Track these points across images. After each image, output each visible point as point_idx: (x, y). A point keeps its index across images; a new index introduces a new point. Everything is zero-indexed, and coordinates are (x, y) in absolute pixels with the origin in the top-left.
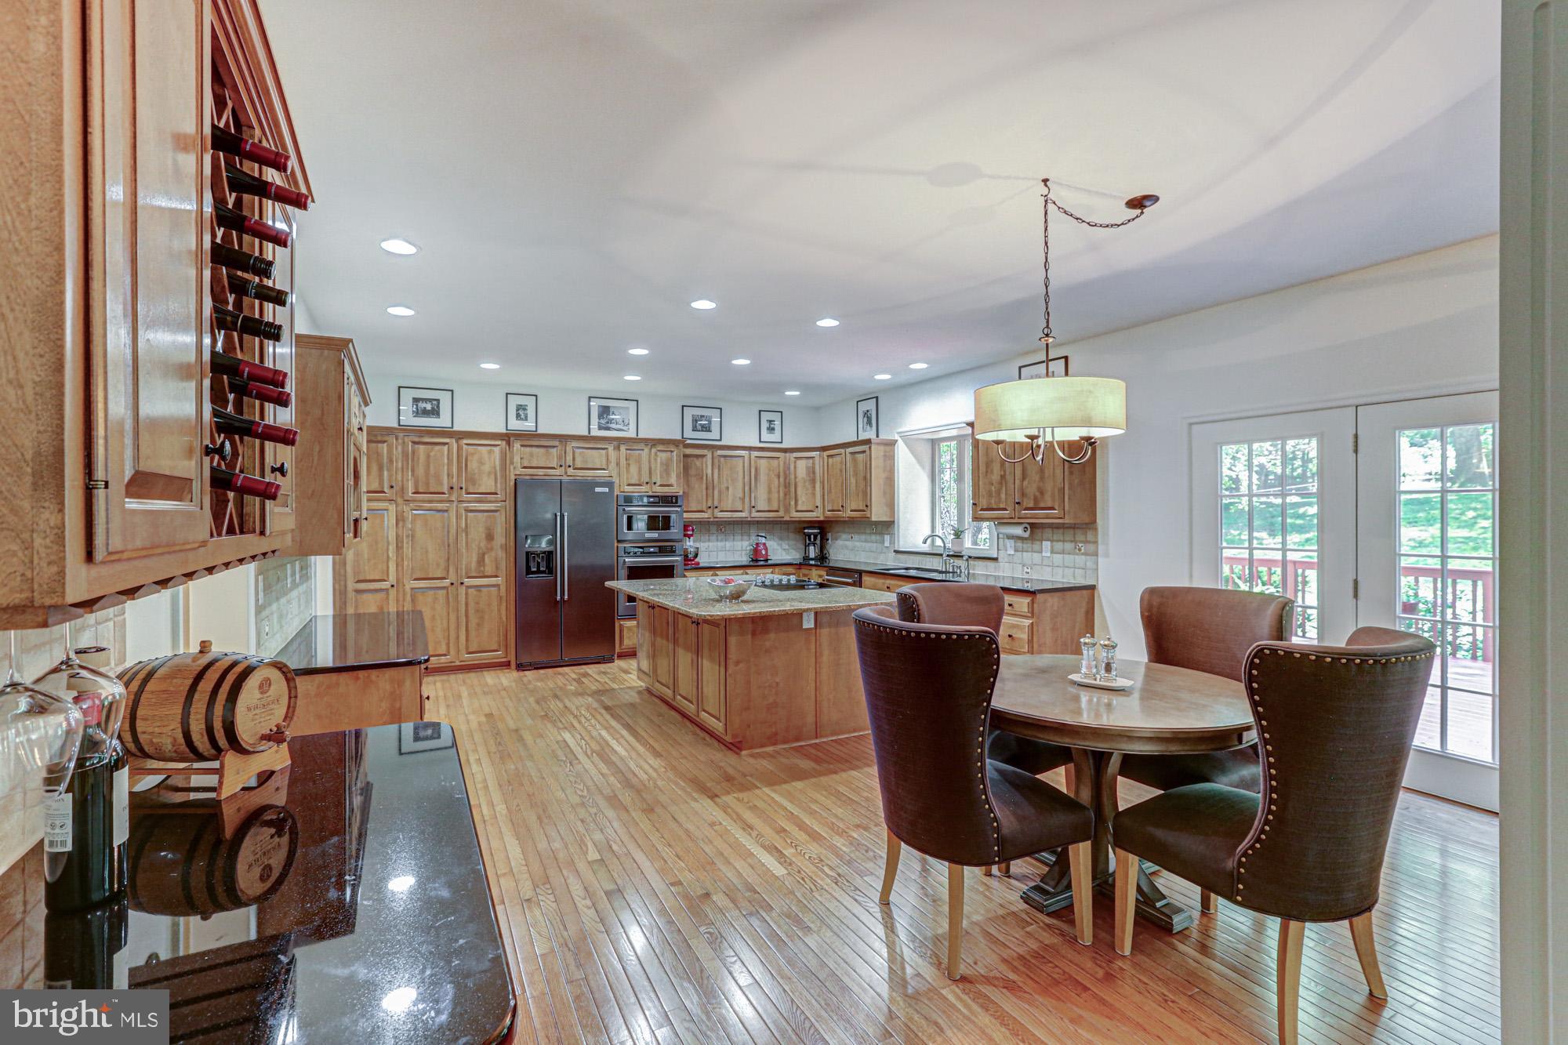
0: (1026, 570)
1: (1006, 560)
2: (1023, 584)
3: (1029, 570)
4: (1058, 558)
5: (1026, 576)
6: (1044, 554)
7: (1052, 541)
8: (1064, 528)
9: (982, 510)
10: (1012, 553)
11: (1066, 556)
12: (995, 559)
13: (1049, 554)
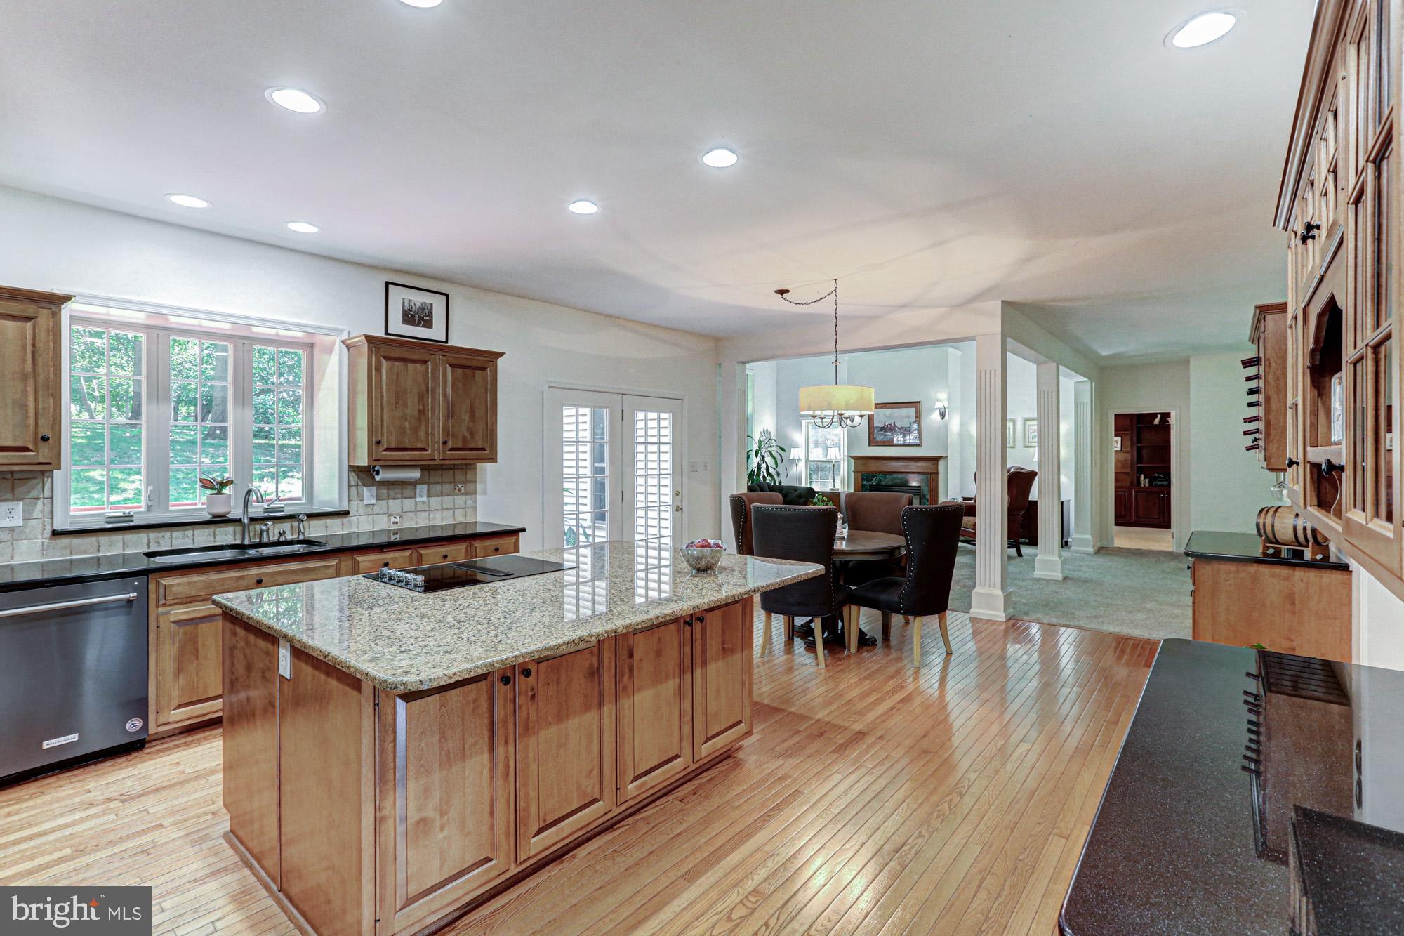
0: (393, 519)
1: (361, 512)
2: (389, 537)
3: (398, 520)
4: (435, 502)
5: (394, 527)
6: (418, 499)
7: (429, 484)
8: (442, 469)
9: (386, 450)
10: (374, 501)
11: (445, 498)
12: (346, 513)
13: (425, 498)
